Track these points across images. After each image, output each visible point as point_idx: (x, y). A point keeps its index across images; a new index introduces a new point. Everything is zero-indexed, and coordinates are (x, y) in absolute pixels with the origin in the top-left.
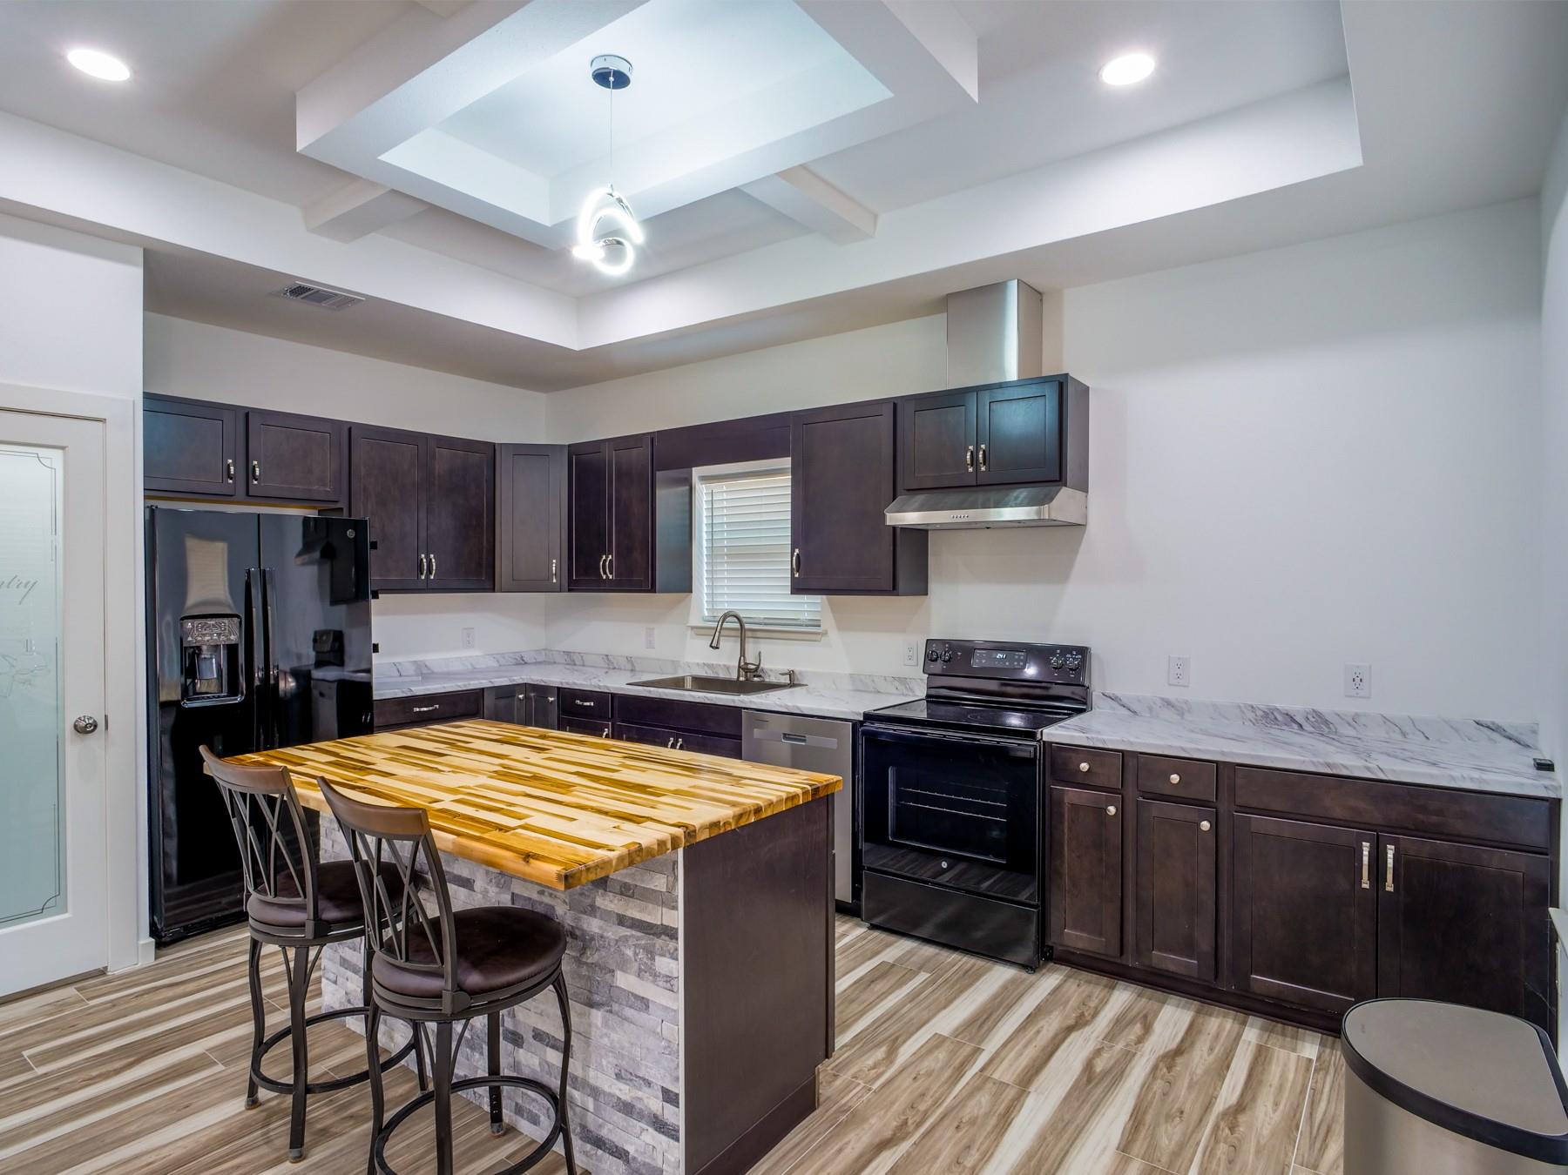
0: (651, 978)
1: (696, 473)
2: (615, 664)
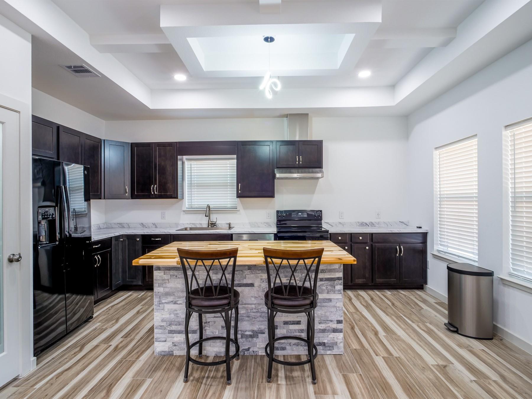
0: (333, 292)
1: (185, 157)
2: (147, 226)
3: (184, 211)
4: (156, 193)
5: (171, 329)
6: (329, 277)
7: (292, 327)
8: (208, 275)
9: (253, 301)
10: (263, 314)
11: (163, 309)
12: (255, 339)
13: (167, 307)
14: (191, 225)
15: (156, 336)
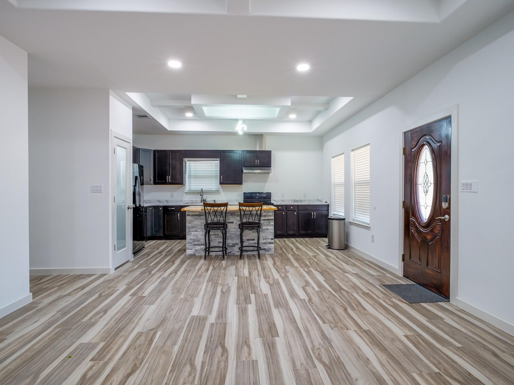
0: (269, 226)
1: (186, 159)
2: (162, 202)
3: (186, 193)
4: (170, 181)
5: (195, 243)
6: (267, 218)
7: (251, 242)
8: (216, 213)
9: (233, 230)
10: (238, 236)
11: (191, 234)
12: (233, 247)
13: (193, 233)
14: (190, 201)
15: (187, 247)
